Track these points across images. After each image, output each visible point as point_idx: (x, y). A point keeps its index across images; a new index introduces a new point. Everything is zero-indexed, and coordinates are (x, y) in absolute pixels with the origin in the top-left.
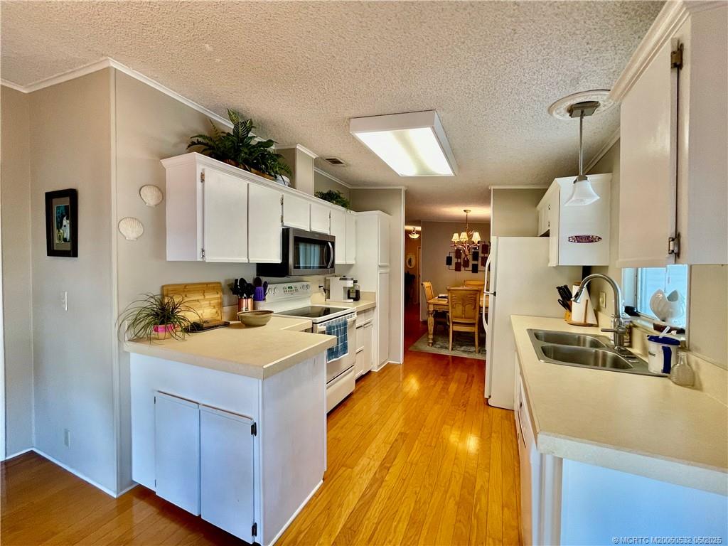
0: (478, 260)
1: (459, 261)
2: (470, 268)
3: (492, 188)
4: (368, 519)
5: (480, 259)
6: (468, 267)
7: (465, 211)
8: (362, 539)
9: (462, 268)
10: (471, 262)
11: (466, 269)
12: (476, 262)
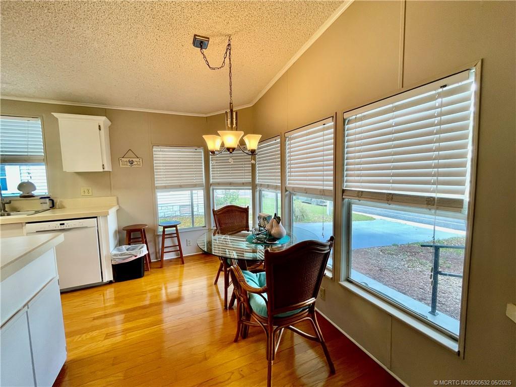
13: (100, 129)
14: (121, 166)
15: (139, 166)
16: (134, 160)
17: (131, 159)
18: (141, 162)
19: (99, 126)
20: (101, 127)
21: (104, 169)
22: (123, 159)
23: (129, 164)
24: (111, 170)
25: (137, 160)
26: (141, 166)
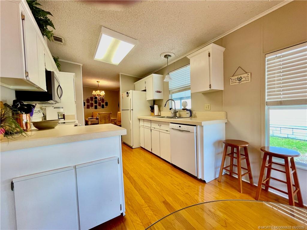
0: (97, 104)
1: (88, 104)
2: (94, 107)
3: (120, 73)
4: (141, 185)
5: (98, 103)
6: (93, 106)
7: (97, 82)
8: (146, 189)
9: (90, 107)
10: (94, 105)
11: (92, 107)
12: (96, 105)
13: (209, 56)
14: (231, 84)
15: (247, 81)
16: (242, 76)
17: (239, 76)
18: (250, 77)
19: (209, 54)
20: (210, 53)
21: (210, 88)
22: (233, 78)
23: (238, 81)
24: (223, 89)
25: (246, 75)
26: (250, 81)
